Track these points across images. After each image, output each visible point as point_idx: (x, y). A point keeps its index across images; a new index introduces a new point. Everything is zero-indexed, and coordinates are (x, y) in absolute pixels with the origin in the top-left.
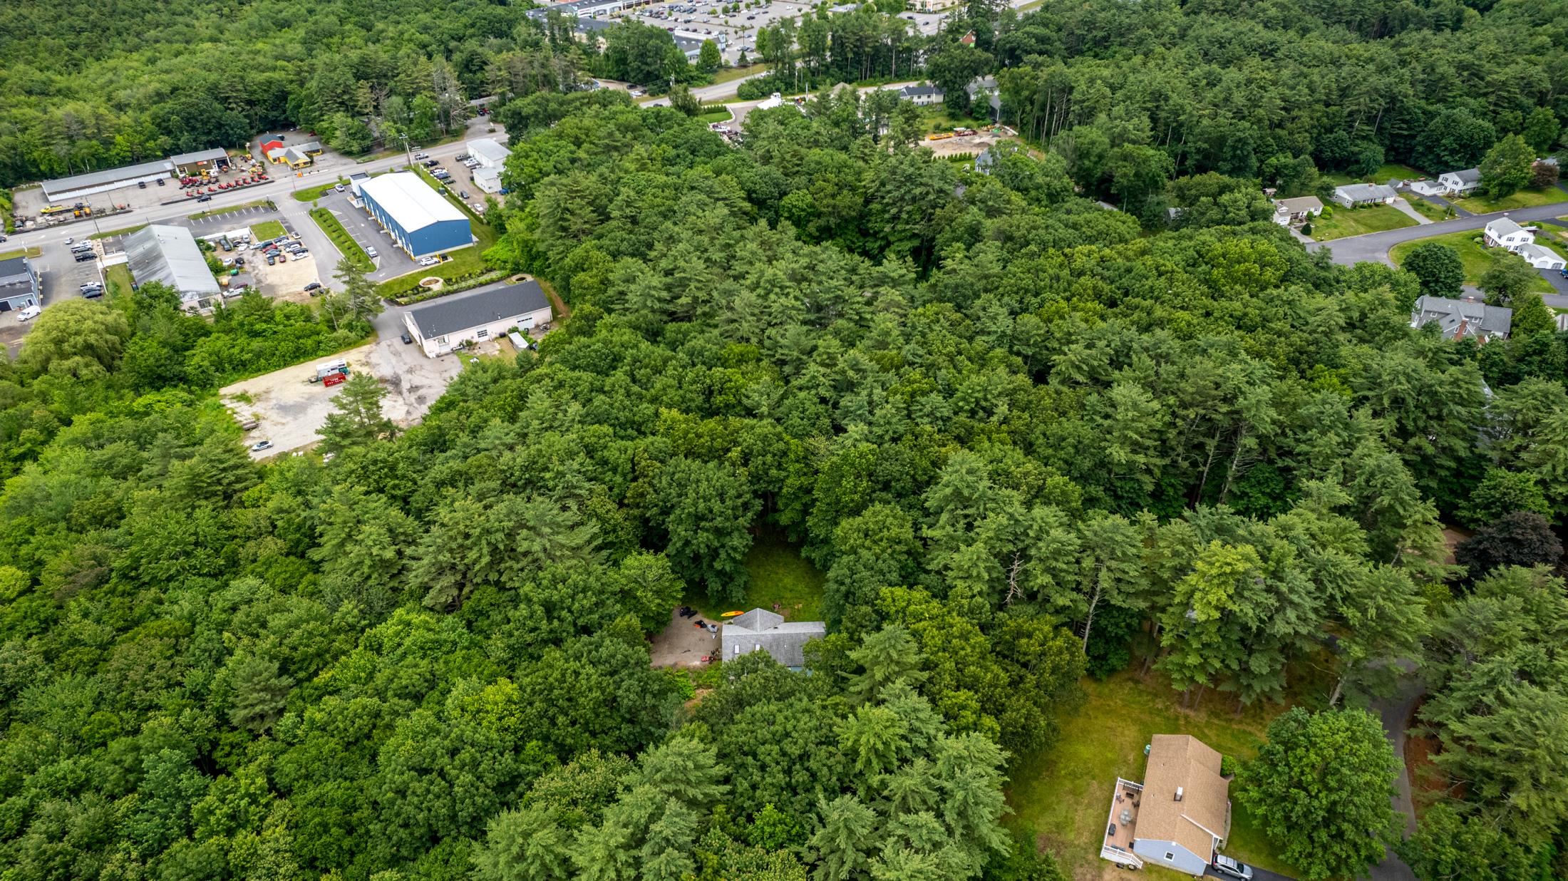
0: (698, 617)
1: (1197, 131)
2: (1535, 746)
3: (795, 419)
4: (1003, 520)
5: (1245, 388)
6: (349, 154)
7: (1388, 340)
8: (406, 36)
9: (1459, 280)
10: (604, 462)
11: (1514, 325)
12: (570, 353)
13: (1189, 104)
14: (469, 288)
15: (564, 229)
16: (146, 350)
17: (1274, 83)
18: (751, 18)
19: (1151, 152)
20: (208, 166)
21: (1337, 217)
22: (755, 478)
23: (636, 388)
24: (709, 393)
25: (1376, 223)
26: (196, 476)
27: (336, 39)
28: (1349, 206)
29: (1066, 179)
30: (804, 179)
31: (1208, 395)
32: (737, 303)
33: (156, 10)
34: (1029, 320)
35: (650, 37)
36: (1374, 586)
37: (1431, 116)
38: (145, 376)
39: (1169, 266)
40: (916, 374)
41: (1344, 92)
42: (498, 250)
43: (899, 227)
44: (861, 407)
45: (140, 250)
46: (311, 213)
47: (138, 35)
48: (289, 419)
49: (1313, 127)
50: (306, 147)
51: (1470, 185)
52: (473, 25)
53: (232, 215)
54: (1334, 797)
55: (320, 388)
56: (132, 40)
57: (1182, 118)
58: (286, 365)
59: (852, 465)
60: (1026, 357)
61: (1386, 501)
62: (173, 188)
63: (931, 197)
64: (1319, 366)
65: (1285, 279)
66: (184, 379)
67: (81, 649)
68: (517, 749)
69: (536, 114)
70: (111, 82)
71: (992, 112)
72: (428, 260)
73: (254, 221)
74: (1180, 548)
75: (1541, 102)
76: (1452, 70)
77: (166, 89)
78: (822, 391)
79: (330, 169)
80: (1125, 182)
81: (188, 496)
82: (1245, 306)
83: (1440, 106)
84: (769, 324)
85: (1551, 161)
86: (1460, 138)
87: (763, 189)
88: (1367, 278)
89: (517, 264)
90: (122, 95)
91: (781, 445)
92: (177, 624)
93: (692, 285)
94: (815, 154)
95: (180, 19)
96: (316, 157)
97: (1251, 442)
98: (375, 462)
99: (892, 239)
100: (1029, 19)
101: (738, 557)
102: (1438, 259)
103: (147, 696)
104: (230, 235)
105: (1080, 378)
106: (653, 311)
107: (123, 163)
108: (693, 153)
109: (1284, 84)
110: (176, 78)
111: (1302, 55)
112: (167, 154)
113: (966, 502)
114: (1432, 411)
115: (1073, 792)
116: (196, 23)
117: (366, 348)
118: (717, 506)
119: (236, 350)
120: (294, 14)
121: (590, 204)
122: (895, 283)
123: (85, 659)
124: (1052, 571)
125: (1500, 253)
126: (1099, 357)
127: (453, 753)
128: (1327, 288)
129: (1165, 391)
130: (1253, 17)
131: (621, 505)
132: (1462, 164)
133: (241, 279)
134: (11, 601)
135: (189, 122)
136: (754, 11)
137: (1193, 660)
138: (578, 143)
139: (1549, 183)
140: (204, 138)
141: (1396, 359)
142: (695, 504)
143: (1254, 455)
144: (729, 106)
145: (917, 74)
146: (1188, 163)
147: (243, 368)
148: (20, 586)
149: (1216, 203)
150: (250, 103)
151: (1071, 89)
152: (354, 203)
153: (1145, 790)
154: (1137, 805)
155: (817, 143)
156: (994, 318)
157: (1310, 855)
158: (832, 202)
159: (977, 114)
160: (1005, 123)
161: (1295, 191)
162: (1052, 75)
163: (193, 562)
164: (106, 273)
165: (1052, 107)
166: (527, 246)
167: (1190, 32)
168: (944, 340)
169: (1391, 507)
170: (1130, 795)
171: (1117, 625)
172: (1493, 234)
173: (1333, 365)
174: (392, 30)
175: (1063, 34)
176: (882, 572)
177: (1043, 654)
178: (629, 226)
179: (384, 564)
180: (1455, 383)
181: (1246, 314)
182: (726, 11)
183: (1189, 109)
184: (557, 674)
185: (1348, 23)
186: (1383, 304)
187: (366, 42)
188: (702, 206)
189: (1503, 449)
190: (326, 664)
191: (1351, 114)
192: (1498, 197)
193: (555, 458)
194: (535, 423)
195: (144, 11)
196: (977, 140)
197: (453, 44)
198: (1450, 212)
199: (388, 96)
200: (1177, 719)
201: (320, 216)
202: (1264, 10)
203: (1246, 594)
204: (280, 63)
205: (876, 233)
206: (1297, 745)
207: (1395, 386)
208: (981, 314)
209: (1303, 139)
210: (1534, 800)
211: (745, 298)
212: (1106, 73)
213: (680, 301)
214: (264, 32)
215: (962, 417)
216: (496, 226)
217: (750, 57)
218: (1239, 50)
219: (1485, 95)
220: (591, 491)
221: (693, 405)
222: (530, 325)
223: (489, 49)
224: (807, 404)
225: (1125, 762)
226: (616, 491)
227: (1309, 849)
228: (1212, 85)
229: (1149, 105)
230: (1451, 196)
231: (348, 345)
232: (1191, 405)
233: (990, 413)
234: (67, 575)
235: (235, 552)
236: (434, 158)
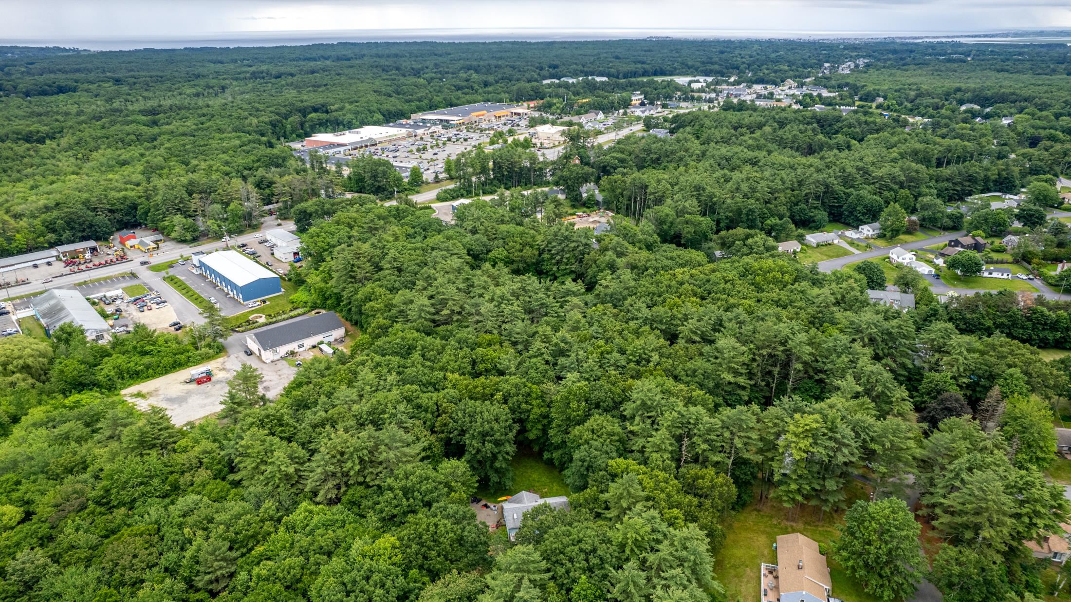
0: (483, 502)
1: (725, 206)
2: (987, 501)
3: (532, 373)
4: (675, 414)
5: (791, 336)
6: (183, 241)
7: (860, 308)
8: (214, 168)
9: (884, 280)
10: (419, 407)
11: (917, 303)
12: (379, 347)
13: (717, 192)
14: (284, 320)
15: (354, 277)
16: (71, 366)
17: (762, 179)
18: (436, 154)
19: (702, 219)
20: (84, 252)
21: (810, 251)
22: (513, 411)
23: (428, 363)
24: (474, 363)
25: (832, 254)
26: (143, 434)
27: (166, 171)
28: (815, 245)
29: (655, 236)
30: (501, 241)
31: (771, 342)
32: (483, 310)
33: (30, 156)
34: (659, 310)
35: (380, 165)
36: (885, 430)
37: (848, 195)
38: (70, 383)
39: (731, 277)
40: (602, 342)
41: (801, 183)
42: (300, 295)
43: (562, 267)
44: (572, 363)
45: (46, 306)
46: (164, 279)
47: (19, 171)
48: (176, 406)
49: (787, 202)
50: (153, 238)
51: (876, 232)
52: (258, 161)
53: (106, 282)
54: (889, 546)
55: (193, 386)
56: (15, 175)
57: (715, 199)
58: (166, 373)
59: (575, 395)
60: (661, 331)
61: (880, 389)
62: (59, 267)
63: (581, 248)
64: (826, 324)
65: (796, 280)
66: (96, 385)
67: (78, 551)
68: (406, 576)
69: (316, 212)
70: (7, 201)
71: (597, 203)
72: (254, 303)
73: (124, 285)
74: (776, 421)
75: (902, 187)
76: (854, 171)
77: (52, 204)
78: (546, 357)
79: (171, 252)
80: (689, 236)
81: (137, 447)
82: (779, 295)
83: (852, 189)
84: (504, 322)
85: (914, 218)
86: (865, 206)
87: (477, 248)
88: (839, 278)
89: (315, 303)
90: (18, 209)
91: (527, 390)
92: (150, 527)
93: (450, 303)
94: (503, 227)
95: (48, 161)
96: (161, 245)
97: (799, 366)
98: (268, 416)
99: (557, 275)
100: (611, 149)
101: (510, 458)
102: (871, 269)
103: (135, 575)
104: (108, 294)
105: (697, 339)
106: (426, 319)
107: (20, 252)
108: (424, 230)
109: (767, 180)
110: (57, 197)
111: (774, 164)
112: (52, 245)
113: (649, 408)
114: (890, 344)
115: (736, 576)
116: (61, 164)
117: (221, 360)
118: (496, 426)
119: (132, 364)
120: (131, 157)
121: (369, 261)
122: (575, 294)
123: (82, 556)
124: (706, 441)
125: (899, 266)
126: (705, 326)
127: (367, 578)
128: (819, 285)
129: (746, 342)
130: (740, 145)
131: (433, 432)
132: (870, 220)
133: (121, 322)
134: (12, 528)
135: (70, 223)
136: (436, 150)
137: (794, 487)
138: (351, 227)
139: (915, 229)
140: (80, 234)
141: (867, 316)
142: (482, 425)
143: (801, 375)
144: (433, 205)
145: (547, 184)
146: (722, 225)
147: (136, 376)
148: (18, 518)
149: (745, 245)
150: (111, 211)
151: (647, 186)
152: (194, 271)
153: (779, 568)
154: (776, 577)
155: (503, 222)
156: (638, 310)
157: (882, 586)
158: (520, 254)
159: (590, 205)
160: (606, 209)
161: (783, 239)
162: (634, 179)
163: (149, 489)
164: (19, 321)
165: (635, 198)
166: (322, 293)
167: (708, 153)
168: (613, 325)
169: (883, 392)
170: (771, 572)
171: (745, 474)
172: (894, 256)
173: (833, 323)
174: (203, 165)
175: (633, 156)
176: (607, 453)
177: (713, 487)
178: (396, 273)
179: (288, 477)
180: (899, 327)
181: (780, 299)
182: (418, 150)
183: (718, 194)
184: (424, 526)
185: (791, 148)
186: (852, 289)
187: (187, 172)
188: (444, 258)
189: (930, 362)
190: (258, 542)
191: (806, 195)
192: (892, 237)
193: (389, 405)
194: (368, 388)
195: (23, 157)
196: (591, 219)
197: (246, 172)
198: (868, 246)
199: (212, 203)
200: (787, 528)
201: (172, 280)
202: (745, 141)
203: (819, 442)
204: (128, 186)
205: (547, 272)
206: (864, 521)
207: (870, 331)
208: (631, 308)
209: (783, 209)
210: (993, 533)
211: (486, 307)
212: (666, 177)
213: (443, 313)
214: (111, 168)
215: (632, 365)
216: (297, 281)
217: (441, 176)
218: (738, 162)
219: (873, 183)
220: (414, 424)
221: (466, 371)
222: (332, 339)
223: (273, 174)
224: (539, 365)
225: (763, 555)
226: (428, 423)
227: (881, 583)
228: (727, 181)
229: (694, 193)
230: (867, 238)
231: (207, 358)
232: (762, 348)
233: (649, 361)
234: (56, 506)
235: (176, 481)
236: (244, 242)
